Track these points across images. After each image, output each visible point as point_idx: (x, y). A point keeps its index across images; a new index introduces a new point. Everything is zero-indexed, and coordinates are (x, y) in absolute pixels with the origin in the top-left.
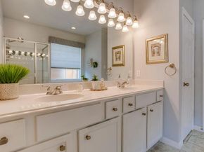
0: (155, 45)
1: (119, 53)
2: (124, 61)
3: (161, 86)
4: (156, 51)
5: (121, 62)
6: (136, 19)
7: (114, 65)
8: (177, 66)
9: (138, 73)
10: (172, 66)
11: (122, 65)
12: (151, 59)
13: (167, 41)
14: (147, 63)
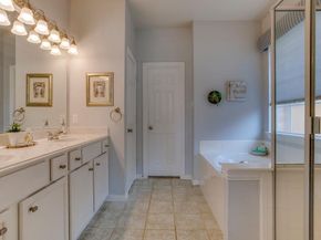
0: (98, 83)
1: (40, 85)
2: (50, 99)
3: (105, 134)
4: (100, 91)
5: (45, 100)
6: (74, 43)
7: (29, 105)
8: (122, 111)
9: (74, 118)
10: (117, 111)
11: (48, 105)
12: (93, 100)
13: (112, 80)
14: (88, 105)
